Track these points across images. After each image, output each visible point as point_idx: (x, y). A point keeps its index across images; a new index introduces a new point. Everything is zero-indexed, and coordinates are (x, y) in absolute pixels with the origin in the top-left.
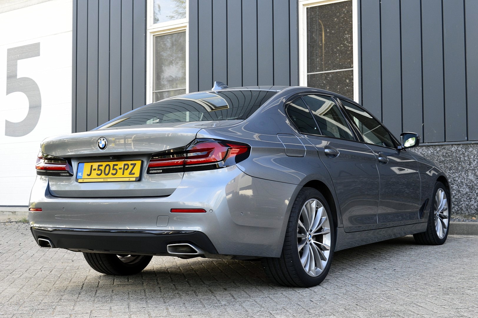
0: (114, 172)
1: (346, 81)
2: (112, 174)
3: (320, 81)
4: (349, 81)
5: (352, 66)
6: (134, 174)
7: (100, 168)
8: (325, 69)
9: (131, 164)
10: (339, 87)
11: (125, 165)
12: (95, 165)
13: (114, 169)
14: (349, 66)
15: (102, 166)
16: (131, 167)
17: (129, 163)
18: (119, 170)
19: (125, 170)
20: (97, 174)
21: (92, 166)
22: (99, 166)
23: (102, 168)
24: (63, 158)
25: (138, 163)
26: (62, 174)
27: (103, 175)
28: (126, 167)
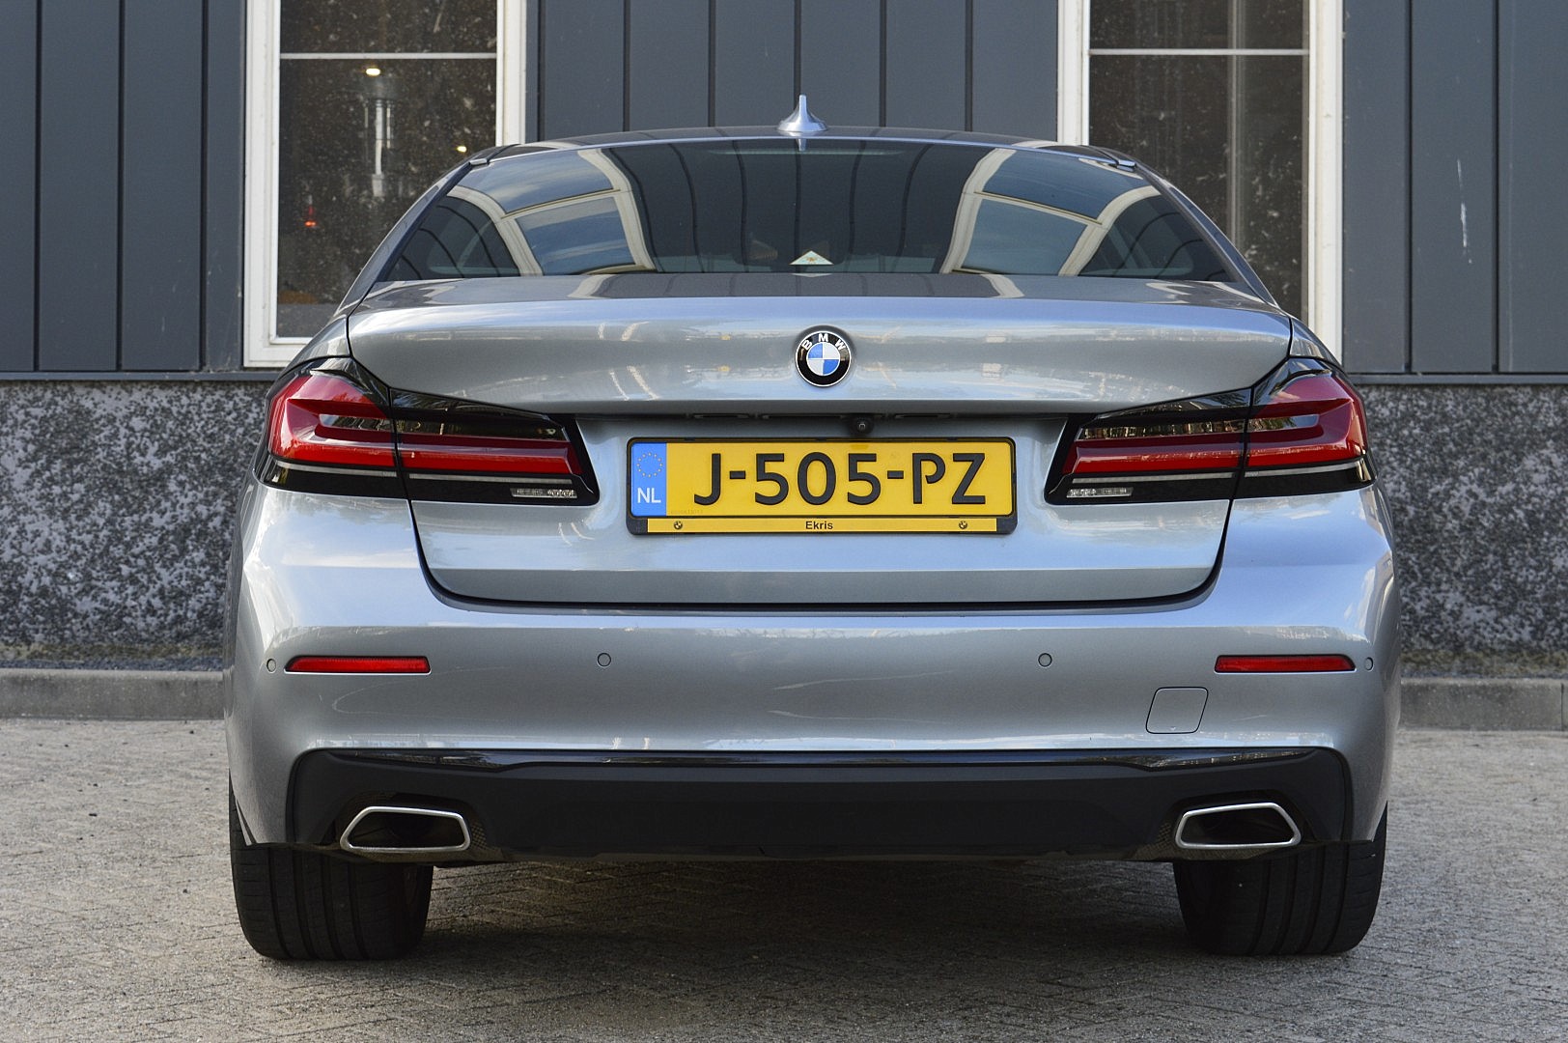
0: (863, 489)
1: (462, 104)
2: (852, 499)
3: (340, 93)
4: (474, 106)
5: (489, 44)
6: (980, 500)
7: (771, 467)
8: (368, 42)
9: (958, 458)
10: (427, 123)
11: (918, 459)
12: (739, 455)
13: (854, 476)
14: (478, 42)
15: (779, 458)
16: (956, 472)
17: (945, 450)
18: (886, 484)
19: (924, 480)
20: (760, 499)
21: (716, 459)
22: (762, 459)
23: (788, 470)
24: (550, 415)
25: (996, 455)
26: (520, 493)
27: (794, 503)
28: (928, 468)
